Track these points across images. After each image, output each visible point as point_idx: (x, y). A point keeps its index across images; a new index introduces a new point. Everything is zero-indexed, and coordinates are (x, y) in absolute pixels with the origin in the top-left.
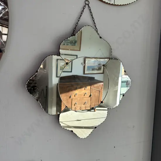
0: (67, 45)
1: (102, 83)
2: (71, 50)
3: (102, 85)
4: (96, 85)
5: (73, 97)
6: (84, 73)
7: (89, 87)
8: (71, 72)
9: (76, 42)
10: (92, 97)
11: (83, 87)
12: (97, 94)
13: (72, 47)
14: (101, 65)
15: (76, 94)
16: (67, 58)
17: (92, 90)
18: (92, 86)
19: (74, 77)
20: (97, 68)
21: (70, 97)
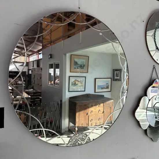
0: (78, 68)
1: (112, 101)
2: (80, 72)
3: (113, 102)
4: (107, 103)
5: (89, 114)
6: (95, 92)
7: (102, 105)
8: (85, 91)
9: (84, 66)
10: (105, 114)
11: (97, 105)
12: (109, 110)
13: (82, 70)
14: (108, 84)
15: (92, 111)
16: (78, 80)
17: (105, 107)
18: (105, 103)
19: (88, 95)
20: (106, 87)
21: (87, 114)
